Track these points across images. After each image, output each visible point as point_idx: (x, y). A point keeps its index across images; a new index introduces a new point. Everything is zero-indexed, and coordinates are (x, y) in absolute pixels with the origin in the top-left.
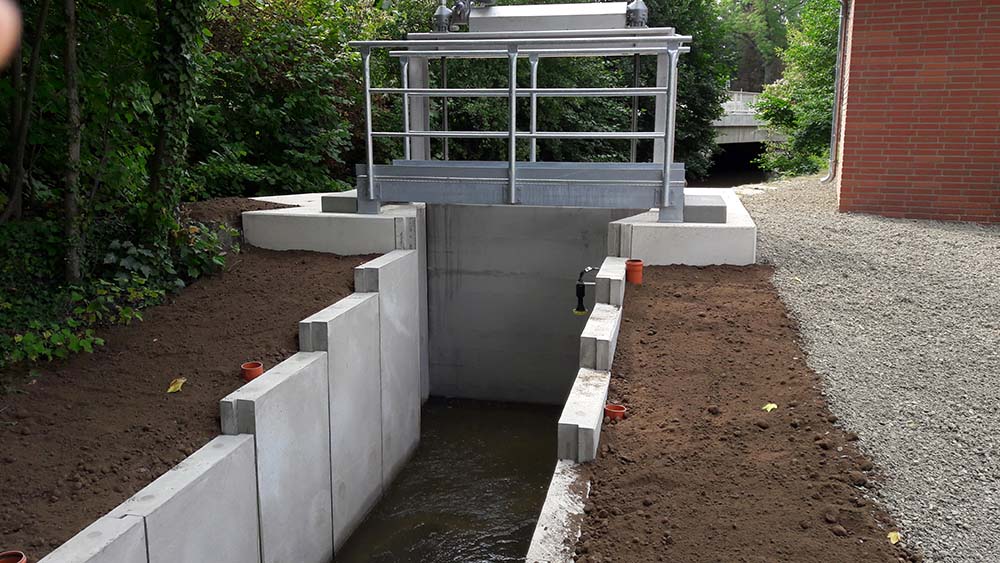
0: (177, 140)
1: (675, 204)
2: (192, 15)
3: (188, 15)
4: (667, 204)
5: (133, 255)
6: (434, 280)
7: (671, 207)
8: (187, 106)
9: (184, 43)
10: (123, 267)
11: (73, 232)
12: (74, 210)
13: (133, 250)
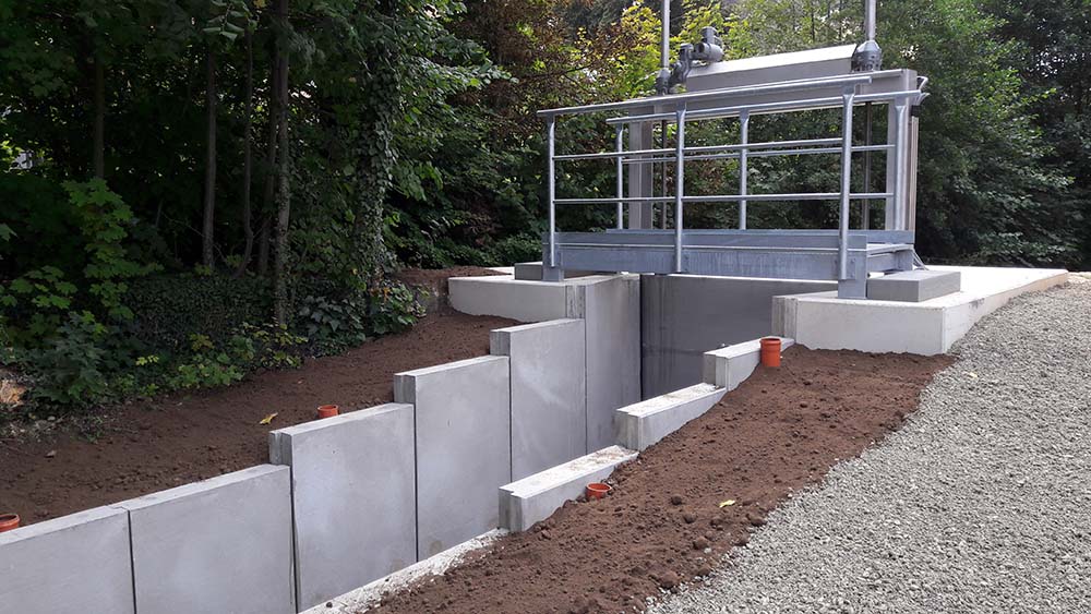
0: (369, 209)
1: (856, 276)
2: (388, 95)
3: (385, 95)
4: (844, 277)
5: (324, 310)
6: (648, 359)
7: (851, 280)
8: (378, 178)
9: (380, 120)
10: (314, 319)
11: (279, 287)
12: (281, 267)
13: (325, 305)
